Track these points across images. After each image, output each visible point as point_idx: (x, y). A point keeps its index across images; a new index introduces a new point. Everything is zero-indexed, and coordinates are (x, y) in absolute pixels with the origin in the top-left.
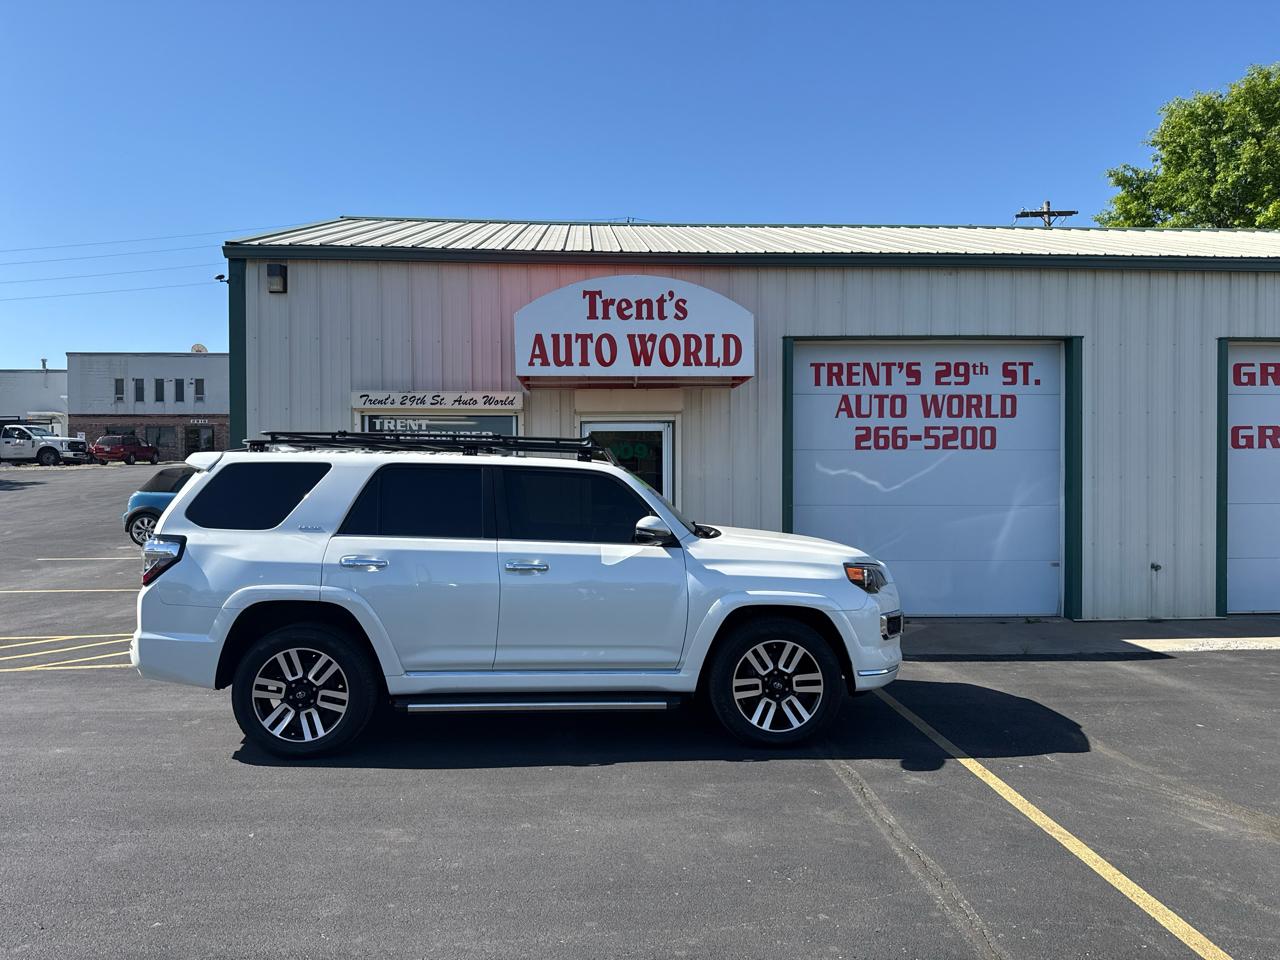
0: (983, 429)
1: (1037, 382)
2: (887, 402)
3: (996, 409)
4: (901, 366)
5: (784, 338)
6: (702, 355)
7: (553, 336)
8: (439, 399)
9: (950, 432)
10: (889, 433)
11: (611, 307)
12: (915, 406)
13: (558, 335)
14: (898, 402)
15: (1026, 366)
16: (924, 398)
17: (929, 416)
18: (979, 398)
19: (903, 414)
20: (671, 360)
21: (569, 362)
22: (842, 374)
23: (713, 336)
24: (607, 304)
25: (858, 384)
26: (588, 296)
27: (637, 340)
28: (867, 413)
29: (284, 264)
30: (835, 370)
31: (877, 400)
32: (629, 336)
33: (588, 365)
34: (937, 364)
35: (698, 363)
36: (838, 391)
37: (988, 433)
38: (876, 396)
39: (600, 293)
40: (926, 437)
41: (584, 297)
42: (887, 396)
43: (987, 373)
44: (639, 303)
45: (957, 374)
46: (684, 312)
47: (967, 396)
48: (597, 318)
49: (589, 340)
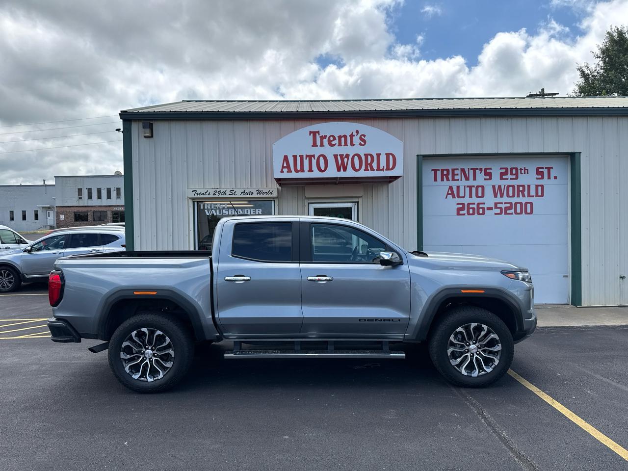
0: (526, 203)
1: (555, 178)
2: (474, 190)
3: (533, 193)
4: (481, 170)
5: (418, 156)
6: (375, 165)
7: (293, 156)
8: (233, 192)
9: (508, 205)
10: (475, 206)
11: (324, 140)
12: (489, 191)
13: (296, 156)
14: (480, 189)
15: (549, 169)
16: (494, 187)
17: (496, 197)
18: (523, 186)
19: (483, 196)
20: (357, 168)
21: (302, 170)
22: (449, 175)
23: (380, 154)
24: (322, 138)
25: (458, 180)
26: (312, 134)
27: (339, 157)
28: (463, 196)
29: (151, 122)
30: (445, 172)
31: (469, 188)
32: (334, 155)
33: (313, 171)
34: (501, 169)
35: (372, 169)
36: (446, 184)
37: (529, 205)
38: (467, 187)
39: (318, 132)
40: (495, 208)
41: (310, 135)
42: (474, 186)
43: (528, 173)
44: (340, 137)
45: (512, 174)
46: (365, 141)
47: (517, 186)
48: (317, 146)
49: (313, 158)
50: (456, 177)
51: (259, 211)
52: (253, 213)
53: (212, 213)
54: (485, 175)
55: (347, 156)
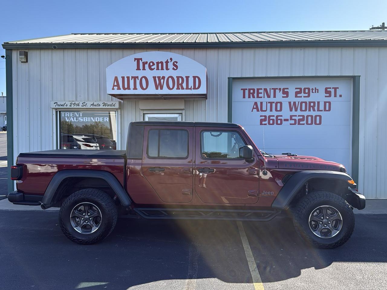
0: (316, 116)
1: (341, 96)
2: (274, 105)
3: (322, 107)
4: (280, 89)
5: (229, 78)
6: (184, 85)
7: (122, 77)
8: (85, 104)
9: (301, 117)
10: (275, 118)
11: (146, 65)
12: (286, 106)
13: (124, 77)
14: (279, 105)
15: (335, 89)
16: (290, 103)
17: (292, 111)
18: (314, 103)
19: (281, 110)
20: (171, 87)
21: (129, 88)
22: (255, 93)
23: (189, 77)
24: (144, 64)
25: (261, 97)
26: (136, 61)
27: (157, 79)
28: (266, 110)
29: (26, 51)
30: (252, 91)
31: (270, 104)
32: (153, 77)
33: (137, 89)
34: (296, 89)
35: (183, 88)
36: (253, 100)
37: (318, 118)
38: (269, 103)
39: (141, 59)
40: (290, 120)
41: (135, 61)
42: (274, 103)
43: (318, 92)
44: (158, 63)
45: (305, 93)
46: (177, 67)
47: (309, 102)
48: (140, 70)
49: (137, 79)
50: (260, 95)
51: (106, 119)
52: (102, 120)
53: (70, 120)
54: (283, 94)
55: (164, 78)
